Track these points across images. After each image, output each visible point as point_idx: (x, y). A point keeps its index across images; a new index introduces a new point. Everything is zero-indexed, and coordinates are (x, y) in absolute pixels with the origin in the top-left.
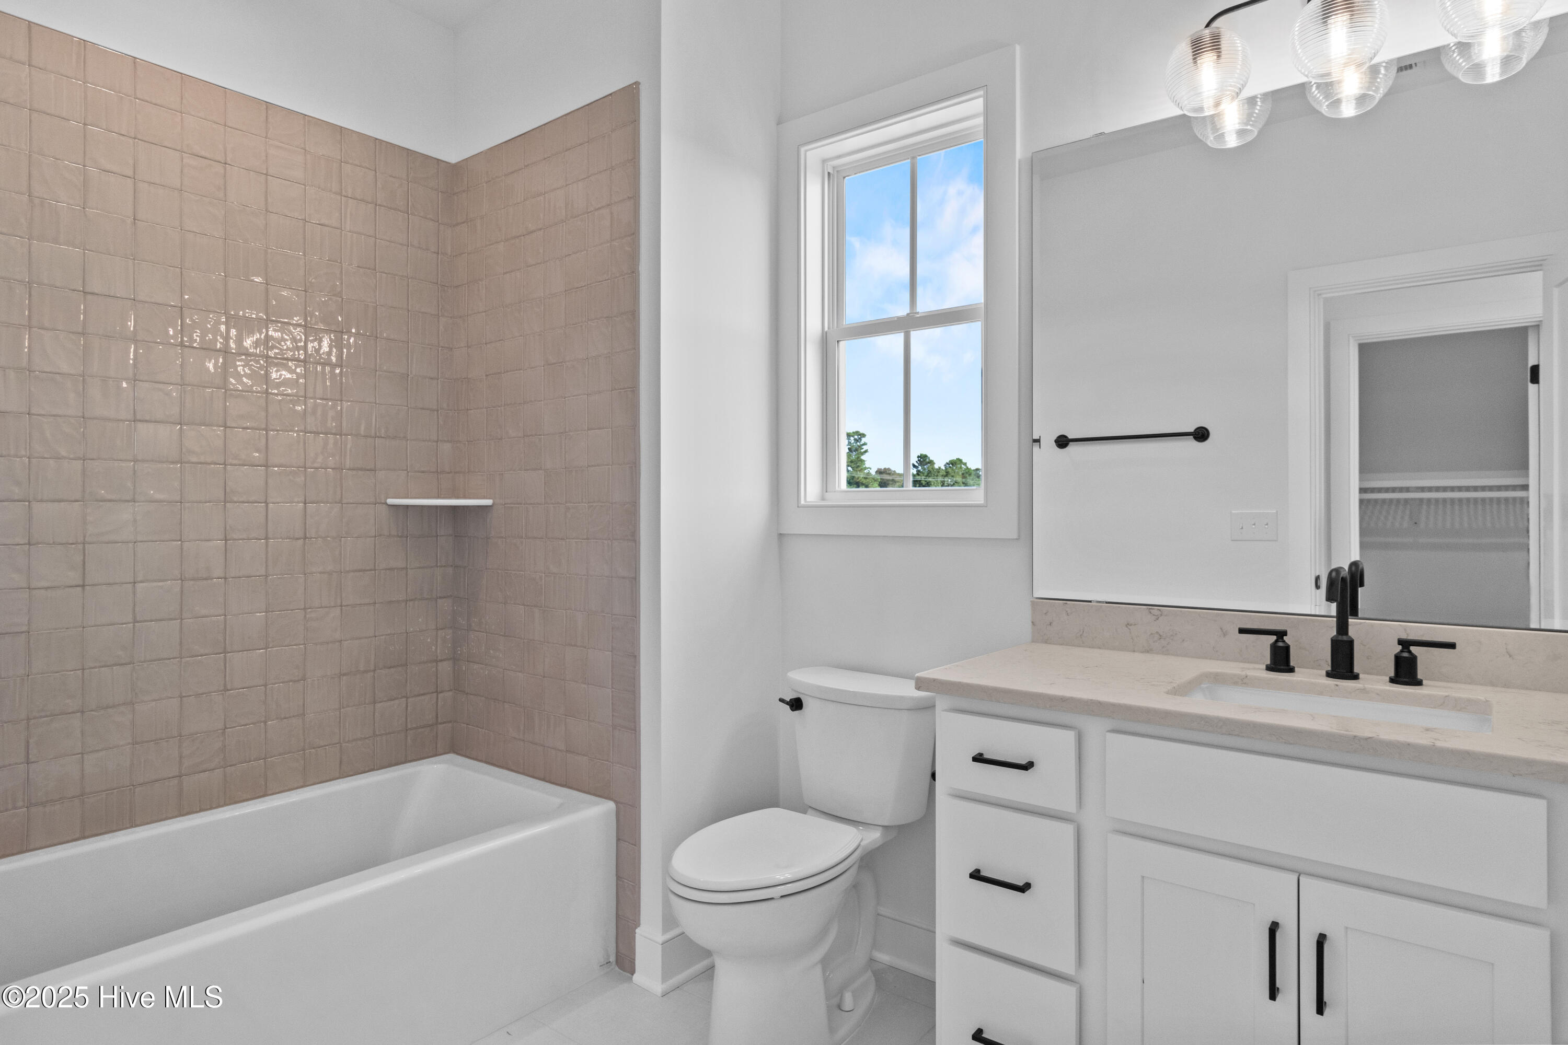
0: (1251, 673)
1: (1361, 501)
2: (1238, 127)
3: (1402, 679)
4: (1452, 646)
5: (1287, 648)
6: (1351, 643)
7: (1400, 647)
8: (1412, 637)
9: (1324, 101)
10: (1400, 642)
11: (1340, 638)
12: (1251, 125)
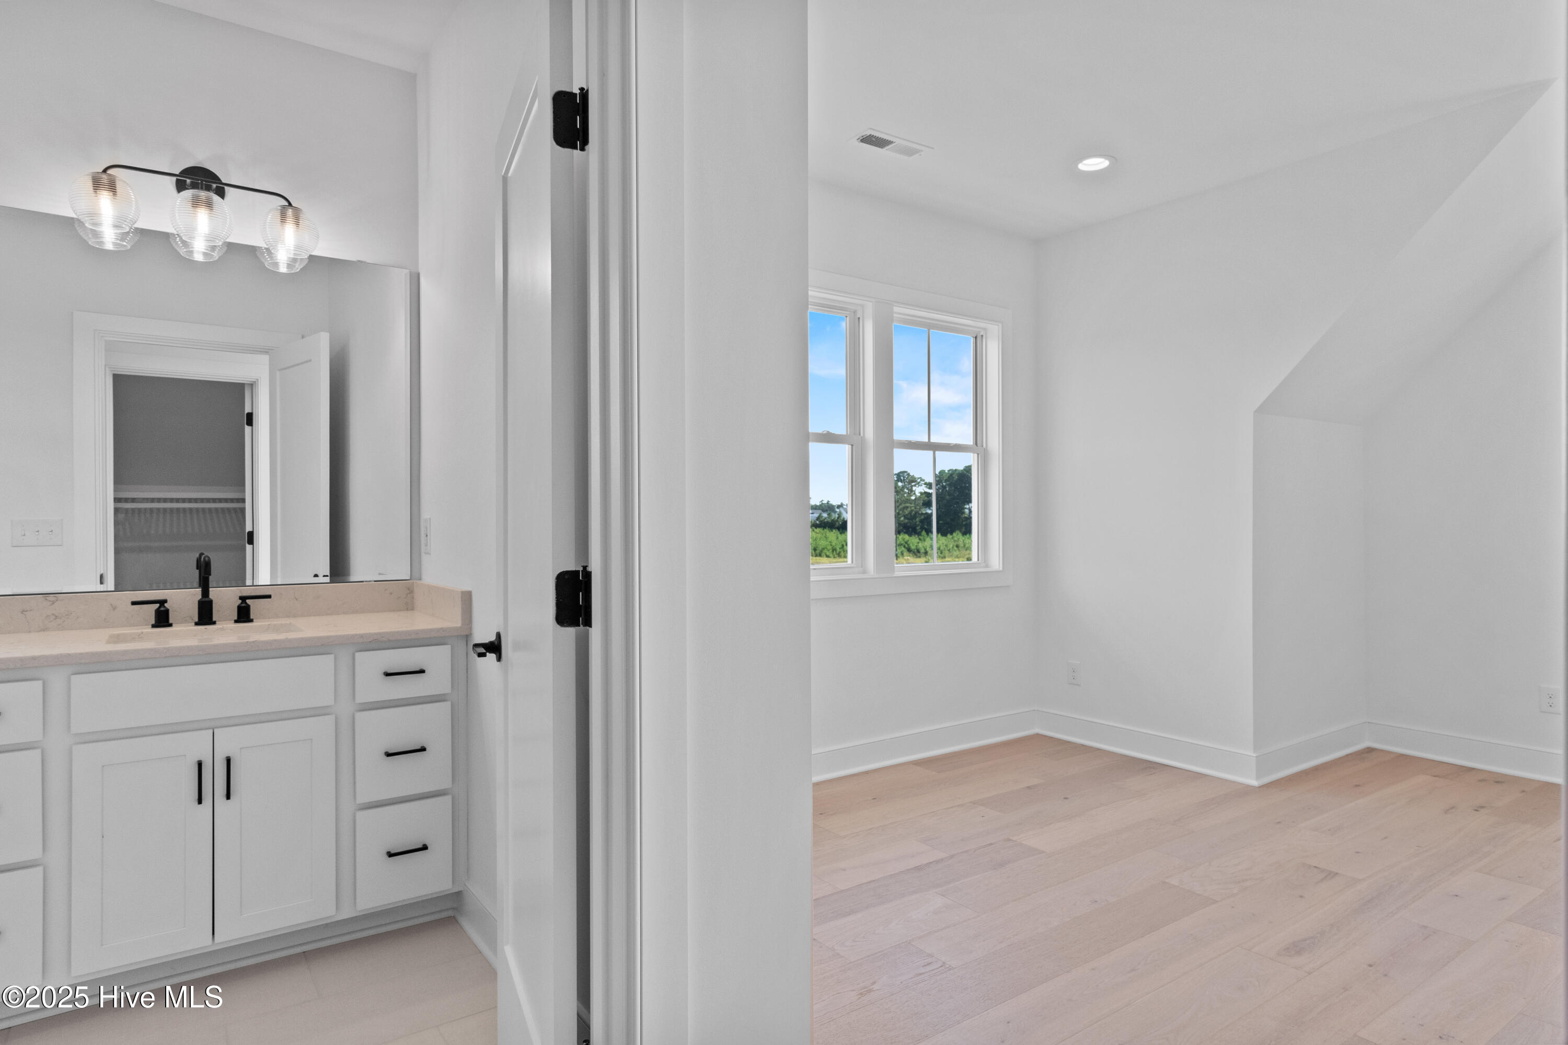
0: (145, 631)
1: (116, 511)
2: (113, 240)
3: (241, 620)
4: (269, 597)
5: (167, 611)
6: (211, 602)
7: (240, 601)
8: (244, 594)
9: (181, 245)
10: (241, 598)
11: (204, 600)
12: (126, 242)
